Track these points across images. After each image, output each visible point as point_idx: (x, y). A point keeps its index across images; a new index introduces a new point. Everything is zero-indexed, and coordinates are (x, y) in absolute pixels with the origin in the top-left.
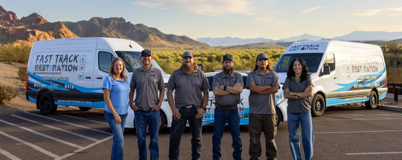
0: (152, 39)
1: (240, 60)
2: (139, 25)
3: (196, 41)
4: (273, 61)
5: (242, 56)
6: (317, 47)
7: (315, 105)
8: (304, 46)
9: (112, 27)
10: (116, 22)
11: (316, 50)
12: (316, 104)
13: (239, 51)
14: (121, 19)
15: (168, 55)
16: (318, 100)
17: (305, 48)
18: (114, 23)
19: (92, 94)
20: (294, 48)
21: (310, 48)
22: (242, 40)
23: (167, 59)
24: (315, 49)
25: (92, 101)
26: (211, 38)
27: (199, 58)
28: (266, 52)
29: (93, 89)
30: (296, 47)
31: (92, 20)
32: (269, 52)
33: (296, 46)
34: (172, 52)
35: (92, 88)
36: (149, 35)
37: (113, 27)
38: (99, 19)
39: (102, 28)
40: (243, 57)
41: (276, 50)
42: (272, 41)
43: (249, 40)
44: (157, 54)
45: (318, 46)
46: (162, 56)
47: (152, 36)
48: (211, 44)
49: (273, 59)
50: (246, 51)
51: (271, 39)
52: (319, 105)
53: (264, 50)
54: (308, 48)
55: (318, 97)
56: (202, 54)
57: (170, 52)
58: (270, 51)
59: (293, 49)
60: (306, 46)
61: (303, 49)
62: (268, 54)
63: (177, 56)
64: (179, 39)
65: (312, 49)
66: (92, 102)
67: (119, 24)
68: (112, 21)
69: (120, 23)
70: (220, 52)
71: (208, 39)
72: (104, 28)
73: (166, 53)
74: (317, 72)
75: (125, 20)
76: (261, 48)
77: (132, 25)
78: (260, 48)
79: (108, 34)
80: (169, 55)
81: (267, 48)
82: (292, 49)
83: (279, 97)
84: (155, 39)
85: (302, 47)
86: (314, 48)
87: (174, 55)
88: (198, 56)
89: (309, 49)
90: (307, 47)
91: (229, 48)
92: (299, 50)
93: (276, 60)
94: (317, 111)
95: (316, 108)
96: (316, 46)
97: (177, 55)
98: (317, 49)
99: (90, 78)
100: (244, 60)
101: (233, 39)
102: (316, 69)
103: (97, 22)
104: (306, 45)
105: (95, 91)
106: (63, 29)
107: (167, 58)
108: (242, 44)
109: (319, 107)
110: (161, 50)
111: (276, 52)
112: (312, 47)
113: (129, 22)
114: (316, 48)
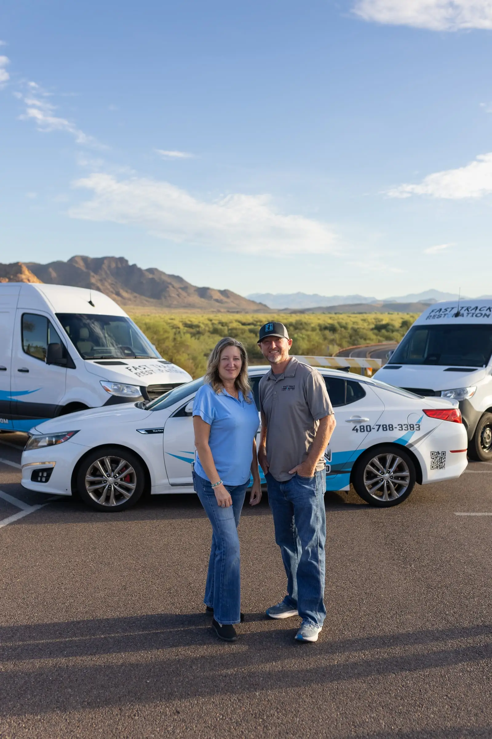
0: (173, 295)
1: (320, 333)
2: (151, 271)
3: (247, 298)
4: (377, 335)
5: (323, 326)
6: (488, 312)
7: (481, 436)
8: (460, 309)
9: (106, 273)
10: (113, 265)
11: (486, 317)
12: (483, 433)
13: (319, 317)
14: (122, 260)
15: (199, 322)
16: (487, 426)
17: (462, 312)
18: (109, 267)
19: (11, 403)
20: (438, 313)
21: (473, 314)
22: (324, 298)
23: (198, 329)
24: (484, 317)
25: (10, 418)
26: (271, 295)
27: (252, 327)
28: (364, 320)
29: (11, 393)
30: (443, 310)
31: (72, 260)
32: (370, 321)
33: (441, 310)
34: (206, 316)
35: (9, 390)
36: (168, 287)
37: (108, 272)
38: (85, 259)
39: (88, 275)
40: (326, 328)
41: (380, 316)
42: (376, 301)
43: (335, 298)
44: (181, 320)
45: (489, 309)
46: (189, 323)
47: (172, 289)
48: (272, 305)
49: (376, 331)
50: (331, 318)
51: (374, 298)
52: (489, 435)
53: (360, 316)
54: (468, 314)
55: (488, 419)
56: (257, 322)
57: (202, 316)
58: (371, 317)
59: (434, 316)
60: (465, 309)
61: (457, 315)
62: (367, 324)
63: (215, 324)
64: (219, 294)
65: (476, 316)
66: (10, 421)
67: (117, 267)
68: (106, 262)
69: (120, 265)
70: (286, 319)
71: (268, 295)
72: (92, 274)
73: (196, 319)
74: (487, 367)
75: (127, 261)
76: (356, 312)
77: (140, 270)
78: (354, 313)
79: (99, 285)
80: (201, 322)
81: (366, 313)
82: (433, 314)
83: (413, 427)
84: (178, 295)
85: (455, 311)
86: (482, 314)
87: (209, 323)
88: (249, 324)
89: (471, 315)
90: (467, 311)
91: (302, 312)
92: (448, 317)
93: (381, 333)
94: (485, 447)
95: (482, 443)
96: (486, 309)
97: (214, 321)
98: (488, 316)
99: (5, 369)
100: (327, 332)
101: (309, 296)
102: (484, 359)
103: (81, 265)
104: (463, 308)
105: (15, 398)
106: (25, 275)
107: (198, 326)
108: (324, 305)
109: (488, 441)
110: (187, 313)
111: (382, 320)
112: (478, 311)
113: (134, 266)
114: (485, 315)
